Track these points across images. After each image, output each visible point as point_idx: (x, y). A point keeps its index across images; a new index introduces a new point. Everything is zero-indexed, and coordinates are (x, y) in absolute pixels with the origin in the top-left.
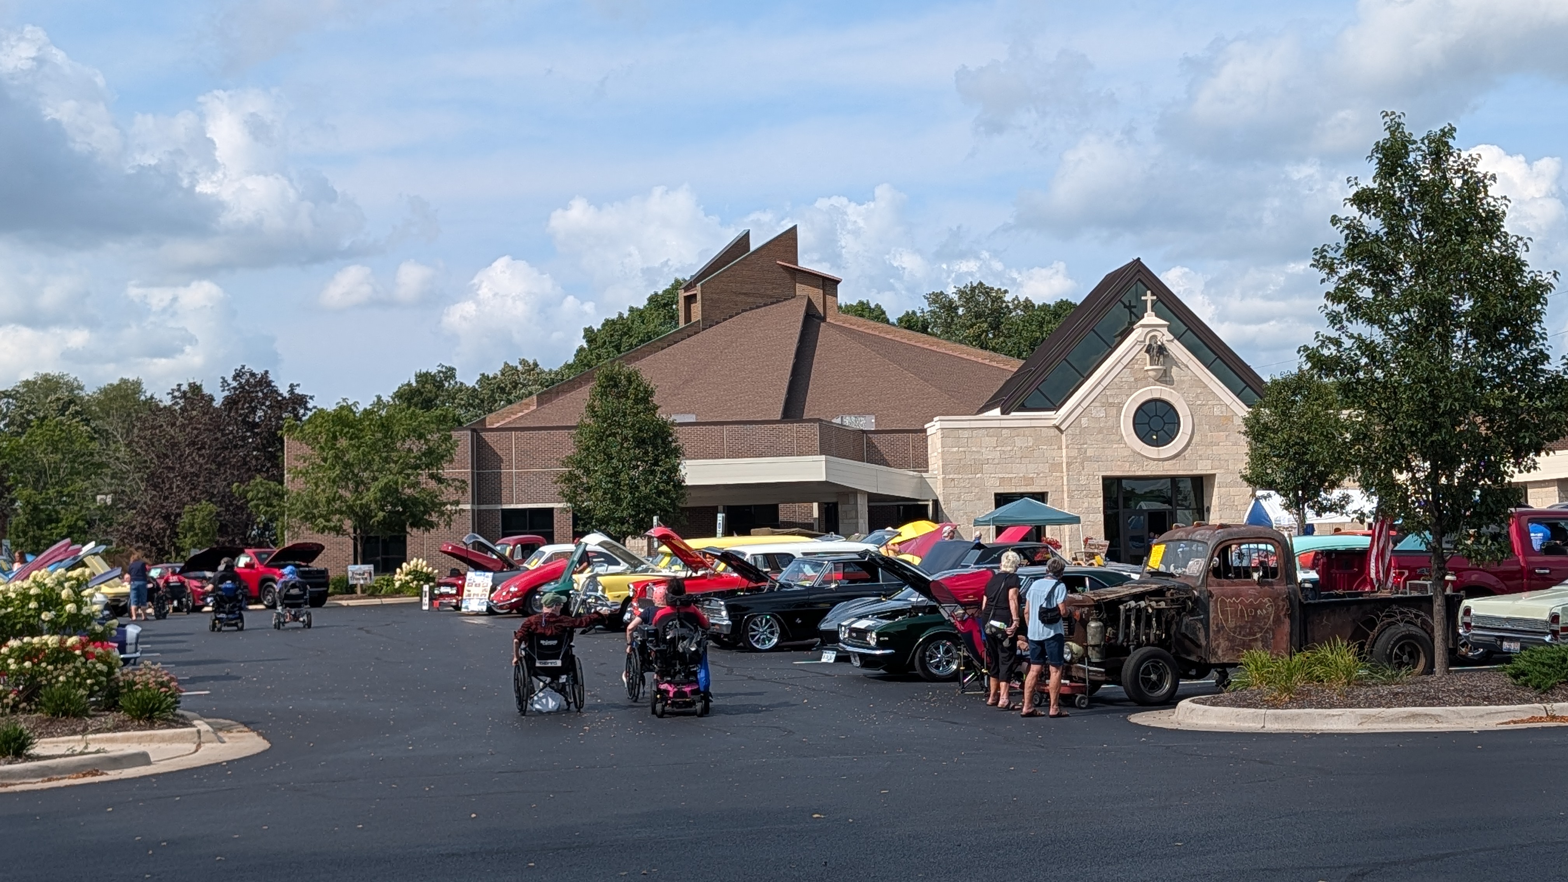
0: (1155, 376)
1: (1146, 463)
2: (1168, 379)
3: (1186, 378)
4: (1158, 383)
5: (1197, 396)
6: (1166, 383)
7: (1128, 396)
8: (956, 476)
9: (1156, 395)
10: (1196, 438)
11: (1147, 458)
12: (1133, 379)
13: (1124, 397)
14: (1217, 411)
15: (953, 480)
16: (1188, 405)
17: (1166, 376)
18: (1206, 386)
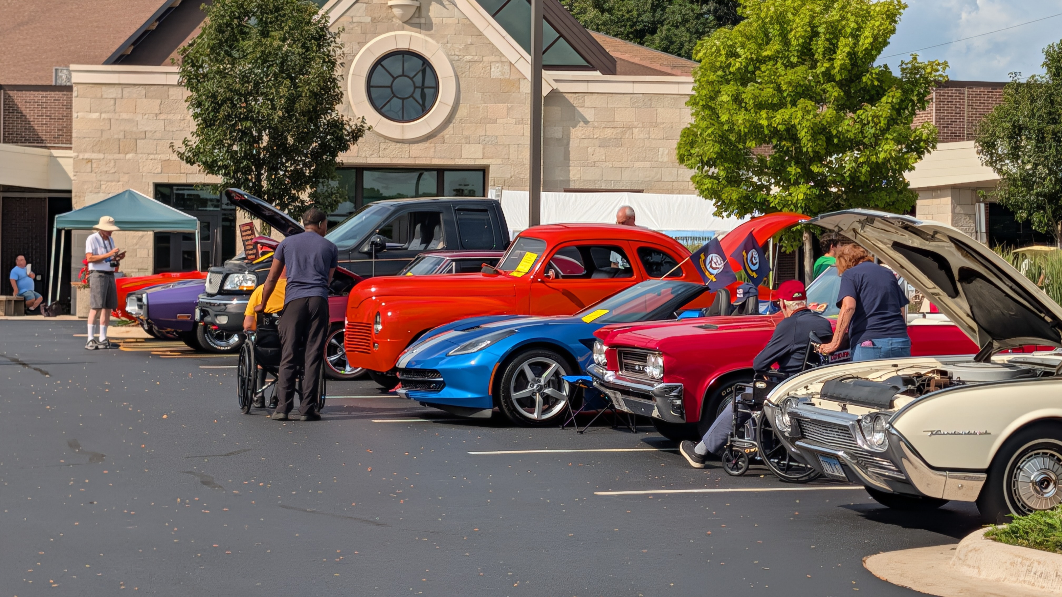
0: (403, 15)
1: (383, 146)
2: (423, 21)
3: (450, 21)
4: (406, 26)
5: (467, 47)
6: (419, 26)
7: (361, 44)
8: (94, 156)
9: (403, 45)
10: (462, 112)
11: (386, 138)
12: (368, 19)
13: (356, 46)
14: (496, 72)
15: (90, 161)
16: (451, 61)
17: (420, 17)
18: (480, 34)
